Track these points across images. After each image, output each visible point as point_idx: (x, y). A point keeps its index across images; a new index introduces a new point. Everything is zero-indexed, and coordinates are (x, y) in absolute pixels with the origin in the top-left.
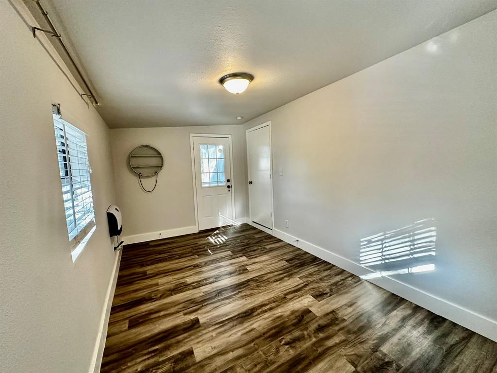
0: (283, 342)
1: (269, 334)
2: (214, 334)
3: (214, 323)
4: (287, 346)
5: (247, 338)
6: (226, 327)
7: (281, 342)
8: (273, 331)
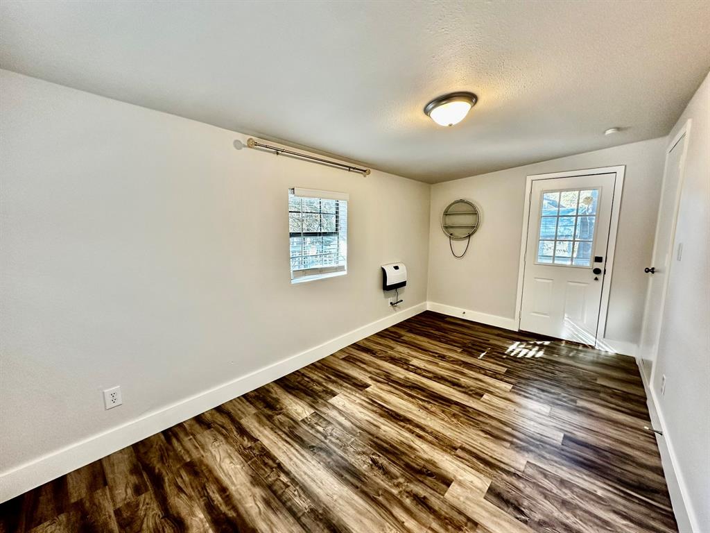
0: (374, 457)
1: (379, 442)
2: (358, 401)
3: (370, 397)
4: (371, 462)
5: (365, 426)
6: (370, 407)
7: (373, 454)
8: (385, 445)
